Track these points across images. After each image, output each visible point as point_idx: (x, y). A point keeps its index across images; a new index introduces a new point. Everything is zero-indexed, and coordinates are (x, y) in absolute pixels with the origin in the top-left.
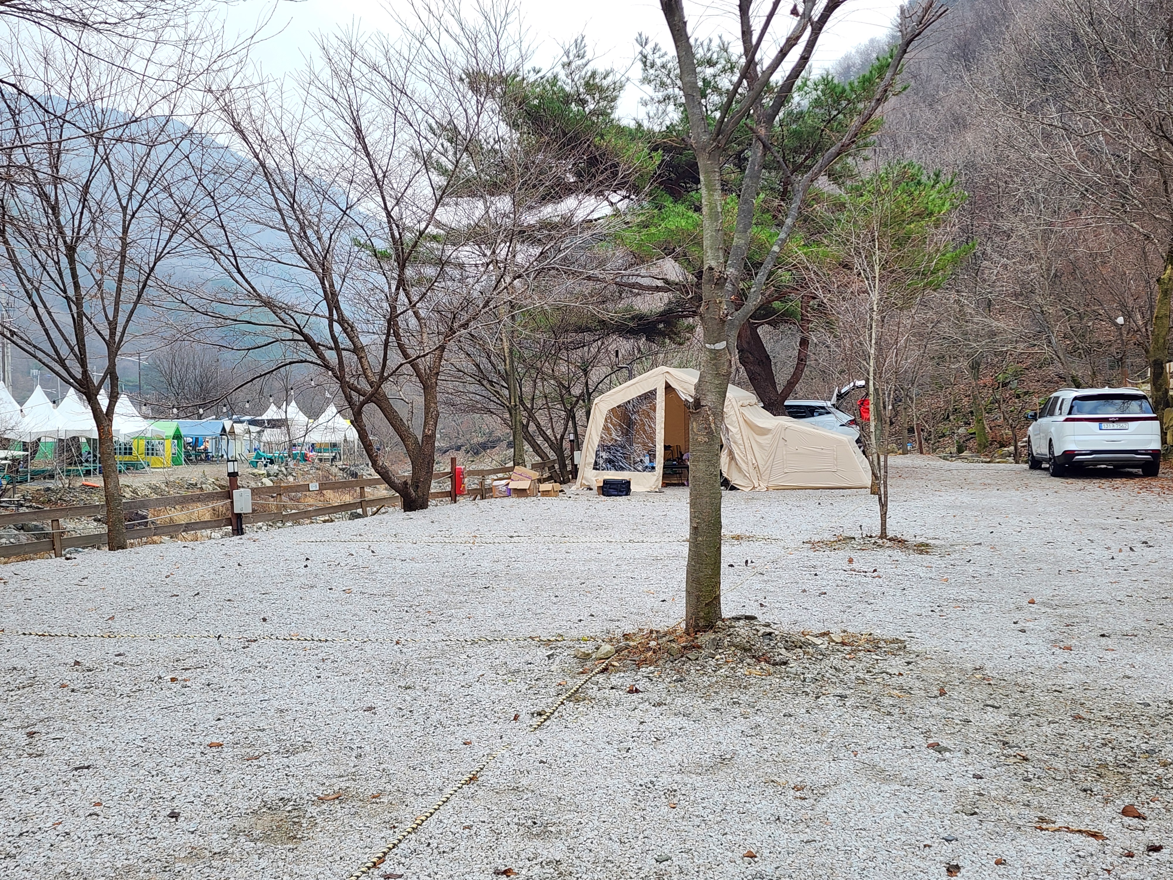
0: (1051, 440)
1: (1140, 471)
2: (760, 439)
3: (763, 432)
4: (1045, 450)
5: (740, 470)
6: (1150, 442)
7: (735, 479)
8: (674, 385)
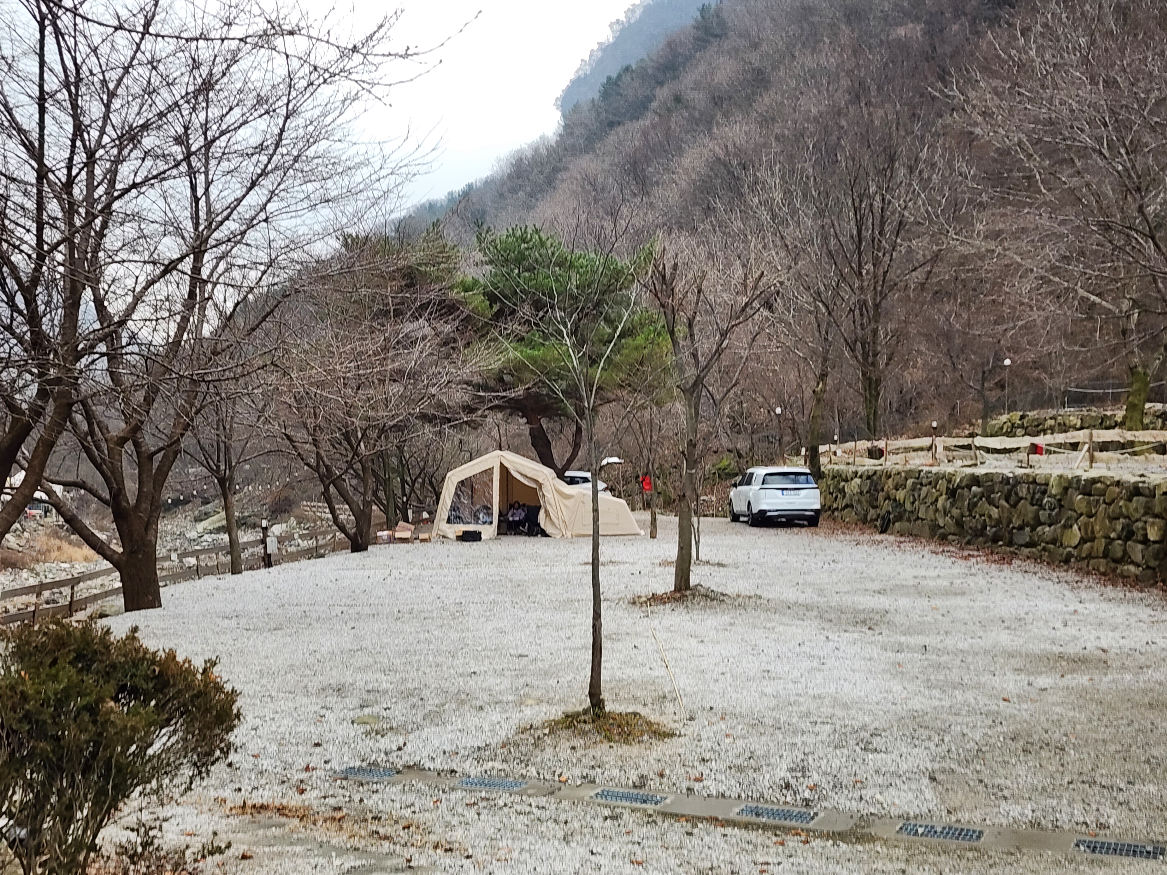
0: (749, 503)
1: (806, 523)
2: (567, 502)
3: (568, 497)
4: (745, 508)
5: (553, 523)
6: (814, 503)
7: (549, 530)
8: (506, 464)
